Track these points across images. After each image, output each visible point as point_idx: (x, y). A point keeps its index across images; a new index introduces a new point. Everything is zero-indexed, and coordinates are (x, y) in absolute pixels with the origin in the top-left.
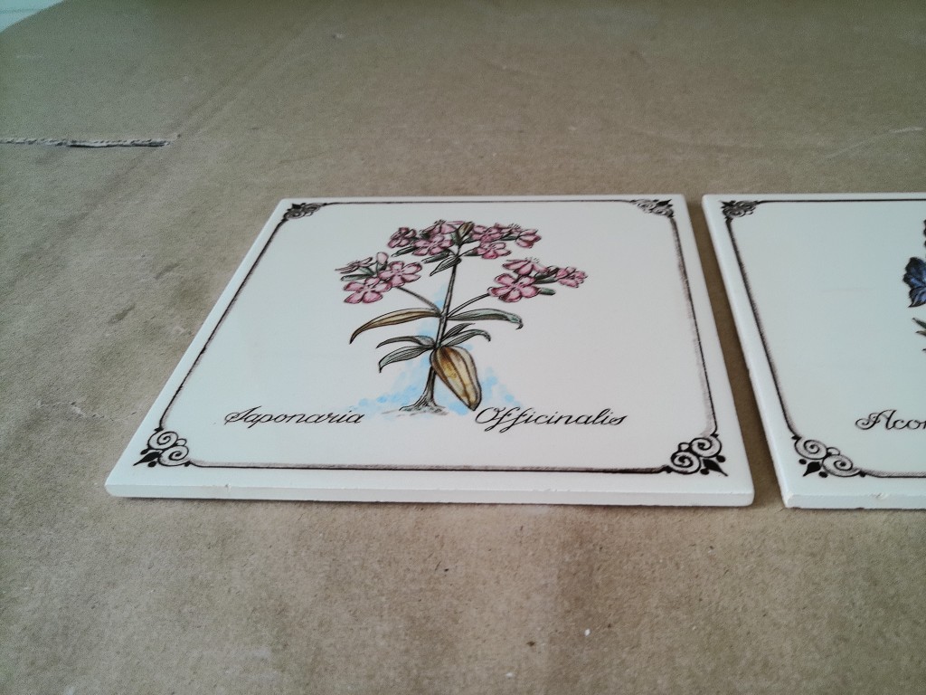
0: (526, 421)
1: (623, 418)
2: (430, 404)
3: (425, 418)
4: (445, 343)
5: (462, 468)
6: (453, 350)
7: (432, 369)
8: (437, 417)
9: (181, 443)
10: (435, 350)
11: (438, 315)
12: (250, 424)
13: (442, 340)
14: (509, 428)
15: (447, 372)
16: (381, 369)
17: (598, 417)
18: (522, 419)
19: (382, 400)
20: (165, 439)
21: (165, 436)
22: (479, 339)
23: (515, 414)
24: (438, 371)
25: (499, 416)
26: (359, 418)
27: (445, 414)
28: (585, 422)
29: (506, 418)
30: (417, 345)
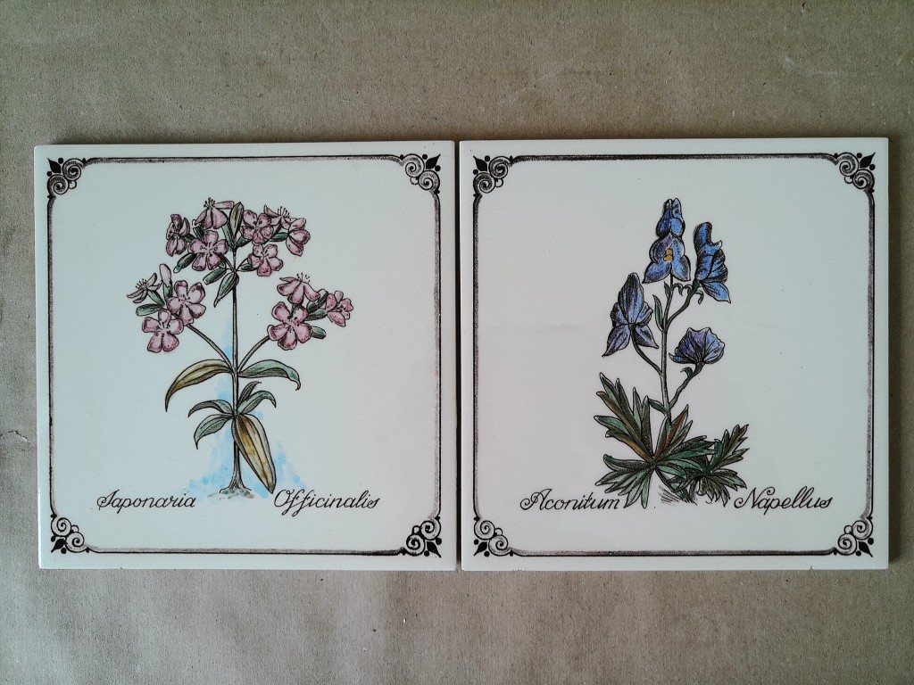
0: (310, 505)
1: (377, 501)
2: (240, 486)
3: (238, 500)
4: (240, 409)
5: (271, 551)
6: (248, 419)
7: (235, 444)
8: (246, 499)
9: (75, 529)
10: (234, 420)
11: (229, 370)
12: (117, 509)
13: (238, 406)
14: (298, 511)
15: (248, 449)
16: (197, 444)
17: (360, 499)
18: (307, 502)
19: (205, 481)
20: (62, 525)
21: (60, 523)
22: (266, 403)
23: (302, 496)
24: (241, 448)
25: (292, 498)
26: (193, 501)
27: (251, 497)
28: (351, 506)
29: (296, 502)
30: (219, 412)
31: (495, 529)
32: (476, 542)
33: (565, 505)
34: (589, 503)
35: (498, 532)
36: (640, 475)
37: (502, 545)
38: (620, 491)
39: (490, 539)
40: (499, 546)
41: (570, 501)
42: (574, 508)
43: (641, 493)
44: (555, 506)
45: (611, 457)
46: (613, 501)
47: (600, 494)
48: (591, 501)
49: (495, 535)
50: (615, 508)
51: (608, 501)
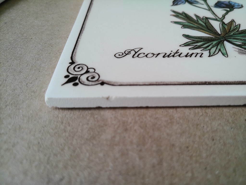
31: (88, 69)
32: (66, 77)
33: (155, 56)
34: (176, 55)
35: (91, 70)
36: (214, 43)
37: (93, 78)
38: (202, 49)
39: (82, 75)
40: (90, 79)
41: (159, 54)
42: (164, 57)
43: (220, 50)
44: (146, 56)
45: (188, 35)
46: (198, 54)
47: (185, 50)
48: (178, 54)
49: (87, 72)
50: (201, 56)
51: (193, 53)
